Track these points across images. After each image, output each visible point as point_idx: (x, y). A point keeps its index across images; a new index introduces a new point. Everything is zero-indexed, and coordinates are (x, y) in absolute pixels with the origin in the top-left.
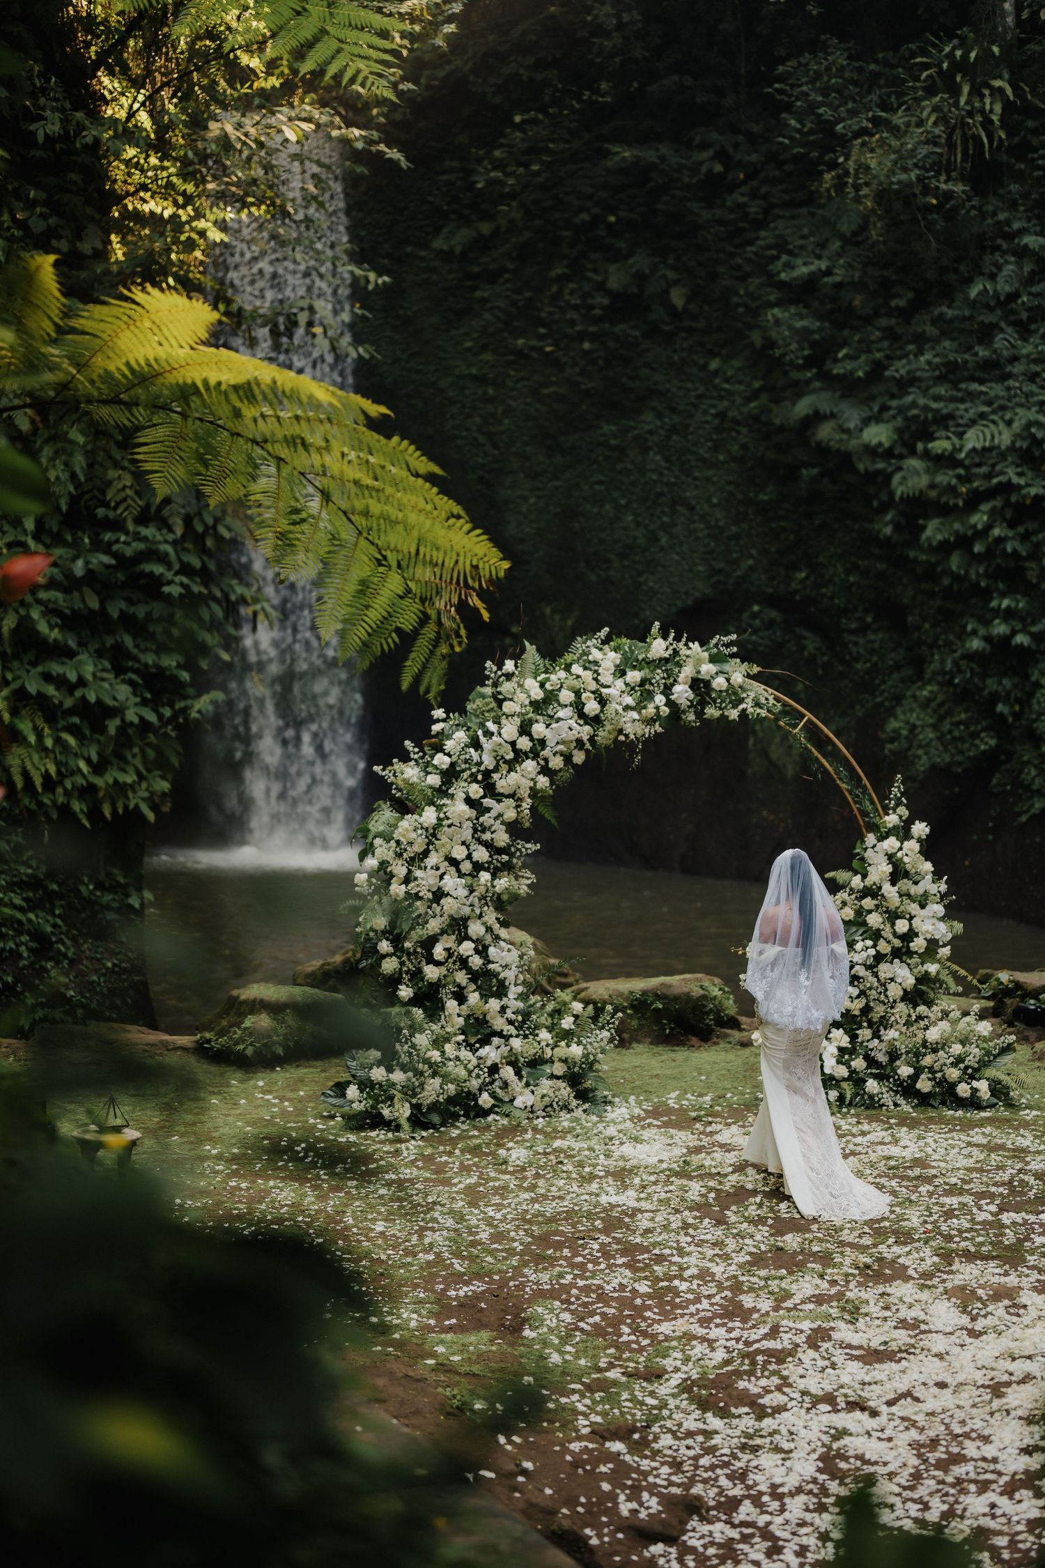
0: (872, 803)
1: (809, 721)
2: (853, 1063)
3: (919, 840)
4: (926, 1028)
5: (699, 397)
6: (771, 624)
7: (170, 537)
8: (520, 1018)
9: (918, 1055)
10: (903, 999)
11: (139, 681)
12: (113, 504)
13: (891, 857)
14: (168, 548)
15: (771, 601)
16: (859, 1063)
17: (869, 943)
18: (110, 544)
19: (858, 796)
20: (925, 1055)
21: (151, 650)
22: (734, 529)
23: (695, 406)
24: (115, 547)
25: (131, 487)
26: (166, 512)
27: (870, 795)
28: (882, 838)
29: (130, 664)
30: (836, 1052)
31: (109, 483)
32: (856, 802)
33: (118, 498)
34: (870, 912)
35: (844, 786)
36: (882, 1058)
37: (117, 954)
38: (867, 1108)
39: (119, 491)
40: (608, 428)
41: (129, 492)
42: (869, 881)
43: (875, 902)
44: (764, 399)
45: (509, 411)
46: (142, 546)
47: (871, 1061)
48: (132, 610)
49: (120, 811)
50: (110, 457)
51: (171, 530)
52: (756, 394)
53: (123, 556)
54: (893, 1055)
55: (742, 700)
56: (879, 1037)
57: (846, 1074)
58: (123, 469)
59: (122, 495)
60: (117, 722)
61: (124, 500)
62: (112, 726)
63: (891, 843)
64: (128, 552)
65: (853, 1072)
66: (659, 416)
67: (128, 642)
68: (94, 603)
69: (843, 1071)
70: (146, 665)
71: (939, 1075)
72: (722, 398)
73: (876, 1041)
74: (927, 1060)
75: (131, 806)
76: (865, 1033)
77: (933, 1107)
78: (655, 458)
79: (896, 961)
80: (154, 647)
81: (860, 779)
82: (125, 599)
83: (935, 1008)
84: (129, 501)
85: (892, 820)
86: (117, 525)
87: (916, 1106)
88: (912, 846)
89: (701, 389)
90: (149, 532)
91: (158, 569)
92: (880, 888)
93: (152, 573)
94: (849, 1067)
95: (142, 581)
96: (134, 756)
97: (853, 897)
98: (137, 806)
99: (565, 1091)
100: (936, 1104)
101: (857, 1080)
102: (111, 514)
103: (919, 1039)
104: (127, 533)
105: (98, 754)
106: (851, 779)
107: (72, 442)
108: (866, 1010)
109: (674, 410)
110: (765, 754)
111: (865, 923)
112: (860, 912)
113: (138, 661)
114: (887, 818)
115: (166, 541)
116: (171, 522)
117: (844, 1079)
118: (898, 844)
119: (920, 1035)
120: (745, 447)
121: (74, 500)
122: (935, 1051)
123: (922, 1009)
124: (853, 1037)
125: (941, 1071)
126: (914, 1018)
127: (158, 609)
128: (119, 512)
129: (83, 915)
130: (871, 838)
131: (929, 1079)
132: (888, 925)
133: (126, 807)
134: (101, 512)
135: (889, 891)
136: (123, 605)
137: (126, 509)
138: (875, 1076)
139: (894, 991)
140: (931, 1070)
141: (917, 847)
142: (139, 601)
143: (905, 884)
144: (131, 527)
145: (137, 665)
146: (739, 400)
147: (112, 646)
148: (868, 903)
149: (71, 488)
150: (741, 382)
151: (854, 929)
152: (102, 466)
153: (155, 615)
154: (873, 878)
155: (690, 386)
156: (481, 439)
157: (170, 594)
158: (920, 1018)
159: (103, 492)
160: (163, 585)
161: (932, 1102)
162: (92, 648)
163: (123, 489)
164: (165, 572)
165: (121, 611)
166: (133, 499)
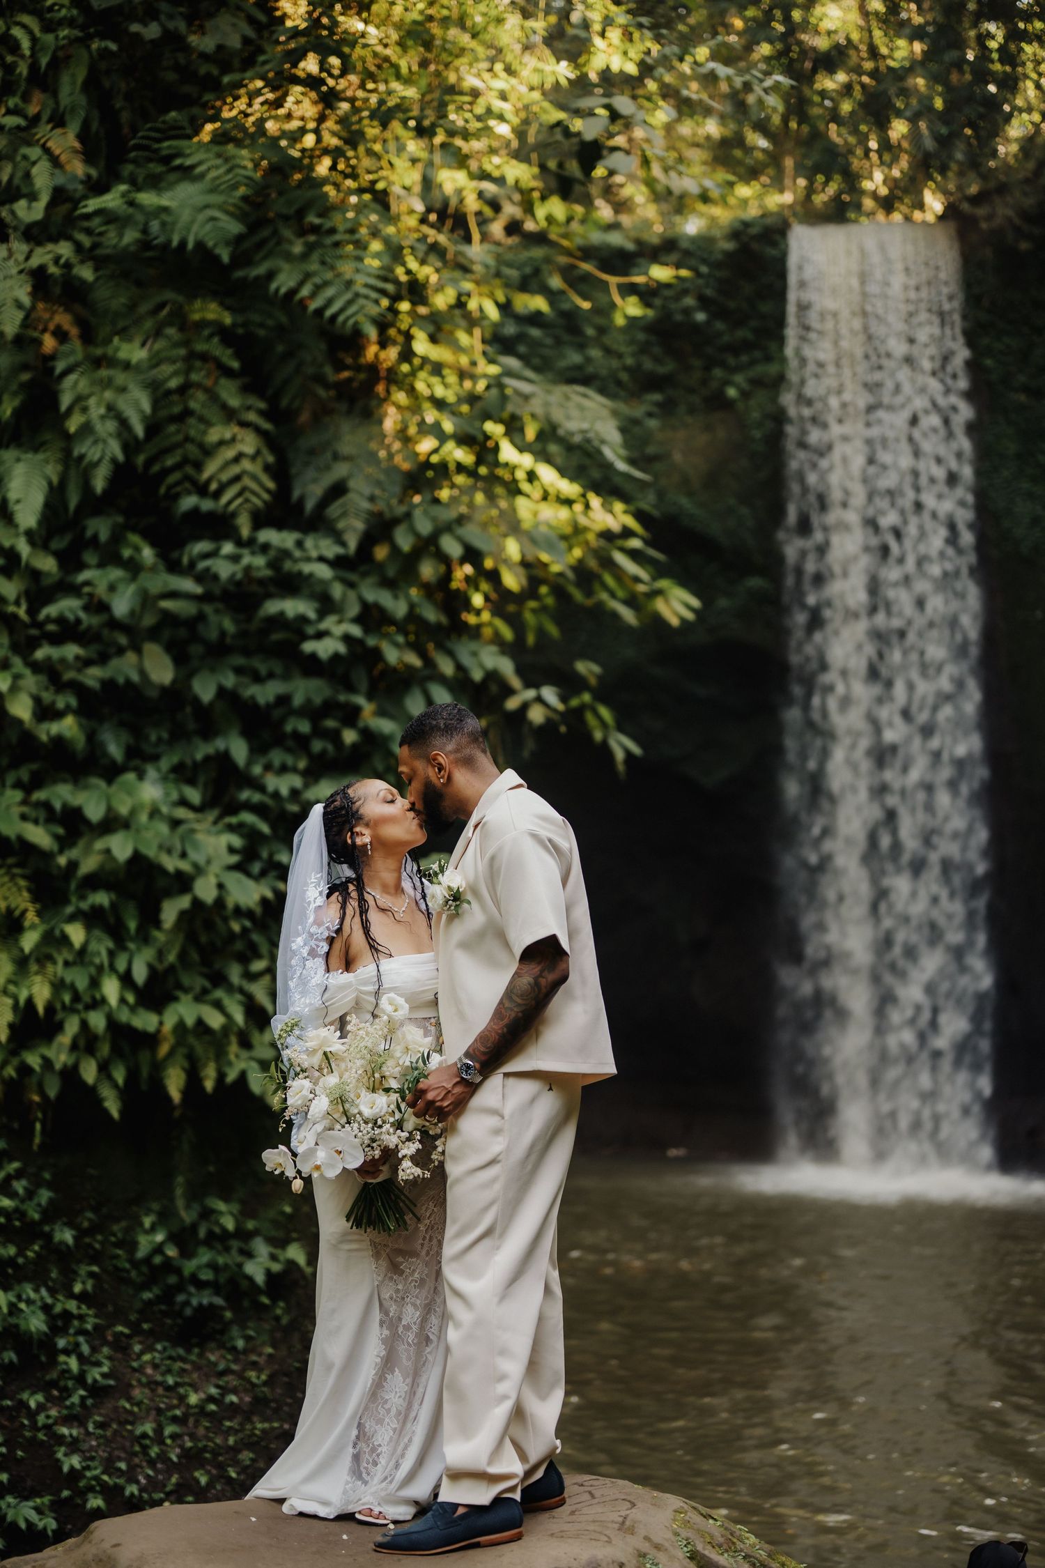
7: (330, 549)
11: (265, 828)
12: (214, 486)
14: (323, 572)
18: (197, 559)
21: (295, 770)
24: (206, 565)
25: (253, 458)
26: (333, 510)
29: (245, 795)
31: (208, 452)
33: (225, 477)
37: (222, 1374)
39: (226, 465)
41: (246, 465)
49: (209, 1085)
50: (224, 407)
51: (334, 539)
53: (221, 579)
58: (244, 424)
59: (235, 470)
60: (184, 902)
61: (237, 478)
62: (171, 911)
64: (233, 573)
67: (239, 750)
68: (161, 671)
70: (276, 795)
75: (232, 1076)
80: (302, 764)
82: (239, 671)
84: (247, 481)
86: (217, 526)
91: (293, 607)
93: (282, 614)
95: (276, 636)
96: (252, 977)
98: (243, 1076)
102: (207, 505)
104: (235, 541)
105: (151, 967)
113: (262, 788)
115: (321, 559)
116: (341, 525)
121: (121, 472)
127: (304, 690)
128: (225, 499)
129: (147, 1295)
133: (221, 1077)
134: (189, 502)
136: (230, 680)
137: (239, 494)
142: (271, 676)
144: (244, 526)
145: (257, 797)
147: (207, 759)
149: (118, 450)
152: (202, 419)
153: (298, 701)
157: (313, 656)
159: (199, 466)
160: (305, 637)
162: (165, 764)
163: (237, 459)
164: (312, 615)
165: (222, 692)
166: (254, 478)
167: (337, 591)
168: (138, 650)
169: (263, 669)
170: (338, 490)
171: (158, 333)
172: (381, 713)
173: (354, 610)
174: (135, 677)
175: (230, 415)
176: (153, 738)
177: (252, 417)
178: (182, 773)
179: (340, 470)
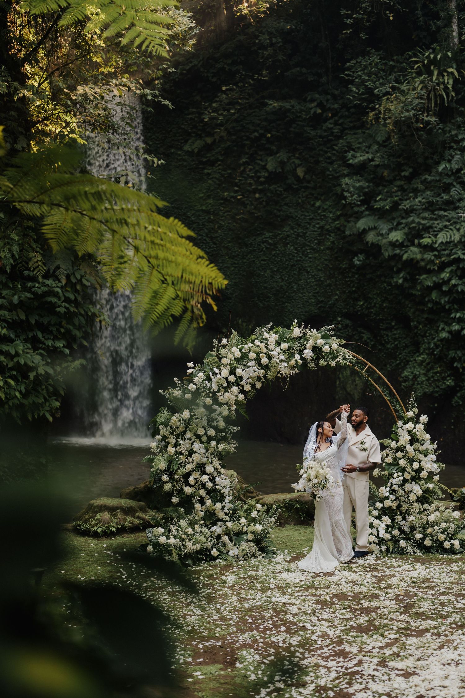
0: (401, 406)
1: (369, 366)
2: (393, 532)
3: (424, 424)
4: (428, 515)
7: (59, 285)
8: (231, 512)
9: (424, 528)
10: (417, 501)
12: (32, 269)
13: (410, 432)
14: (59, 290)
16: (396, 532)
17: (400, 474)
18: (30, 288)
19: (393, 403)
20: (428, 528)
24: (33, 289)
25: (41, 261)
26: (57, 273)
27: (399, 402)
28: (405, 423)
29: (41, 345)
30: (385, 527)
31: (30, 259)
32: (392, 406)
33: (34, 266)
34: (400, 459)
35: (386, 398)
36: (407, 530)
38: (400, 554)
39: (35, 263)
40: (268, 235)
41: (40, 263)
42: (399, 444)
43: (403, 454)
45: (220, 227)
46: (46, 289)
47: (402, 531)
48: (41, 320)
49: (36, 417)
50: (31, 247)
51: (60, 281)
53: (37, 293)
54: (413, 528)
55: (337, 357)
56: (405, 520)
57: (390, 538)
58: (37, 252)
59: (37, 264)
60: (34, 373)
61: (38, 267)
62: (32, 375)
63: (410, 425)
64: (40, 292)
65: (393, 537)
66: (292, 228)
67: (40, 335)
68: (23, 317)
69: (388, 536)
71: (435, 538)
73: (404, 522)
74: (429, 531)
75: (41, 414)
76: (398, 518)
77: (432, 553)
79: (413, 482)
80: (52, 338)
81: (394, 395)
82: (38, 315)
83: (432, 505)
84: (40, 268)
85: (410, 414)
86: (34, 279)
87: (424, 553)
88: (420, 427)
89: (312, 216)
90: (49, 282)
91: (54, 300)
92: (405, 447)
93: (51, 302)
94: (391, 534)
95: (46, 306)
97: (392, 452)
98: (44, 414)
99: (254, 547)
100: (434, 552)
101: (395, 541)
102: (31, 274)
103: (425, 520)
104: (39, 283)
105: (25, 389)
106: (390, 394)
107: (12, 239)
108: (399, 506)
109: (299, 226)
111: (398, 464)
112: (395, 459)
113: (45, 344)
114: (408, 413)
115: (57, 287)
116: (60, 278)
117: (389, 540)
118: (413, 426)
119: (425, 518)
121: (13, 267)
122: (433, 526)
123: (426, 506)
124: (393, 520)
125: (436, 536)
126: (422, 510)
127: (54, 320)
128: (35, 273)
130: (400, 423)
131: (430, 540)
132: (409, 465)
133: (39, 415)
134: (26, 273)
135: (409, 448)
136: (37, 318)
137: (39, 271)
138: (404, 539)
139: (413, 497)
140: (431, 535)
141: (422, 427)
142: (45, 316)
143: (417, 445)
144: (41, 280)
145: (44, 346)
147: (32, 337)
148: (399, 454)
149: (12, 262)
151: (393, 467)
152: (26, 251)
153: (53, 322)
154: (401, 442)
155: (306, 214)
157: (59, 312)
158: (425, 510)
159: (27, 263)
160: (56, 307)
161: (432, 551)
162: (22, 338)
163: (37, 262)
164: (57, 301)
165: (36, 321)
166: (41, 267)
167: (61, 295)
168: (17, 311)
169: (43, 314)
170: (58, 267)
171: (16, 229)
172: (67, 323)
174: (17, 318)
175: (34, 250)
177: (38, 250)
178: (27, 341)
179: (58, 263)
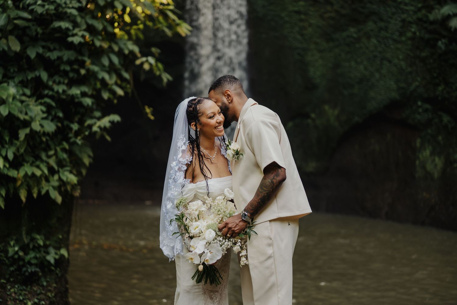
5: (393, 14)
6: (426, 111)
11: (53, 104)
14: (74, 12)
15: (426, 100)
21: (64, 83)
22: (409, 69)
23: (391, 18)
24: (32, 8)
29: (46, 92)
37: (38, 295)
40: (352, 30)
44: (424, 12)
45: (310, 25)
48: (48, 54)
49: (35, 195)
52: (420, 10)
60: (27, 131)
62: (22, 134)
64: (42, 11)
66: (375, 23)
67: (44, 76)
68: (16, 47)
70: (58, 92)
72: (403, 13)
75: (43, 192)
78: (374, 41)
80: (66, 81)
82: (43, 47)
89: (394, 10)
91: (64, 25)
93: (60, 27)
95: (57, 35)
96: (49, 157)
98: (48, 192)
105: (14, 154)
109: (382, 20)
110: (424, 167)
113: (52, 90)
115: (73, 8)
120: (414, 33)
127: (67, 55)
129: (12, 269)
133: (39, 192)
136: (41, 51)
142: (55, 49)
145: (51, 93)
146: (411, 13)
147: (32, 79)
150: (412, 5)
153: (65, 58)
155: (388, 9)
156: (299, 37)
157: (72, 43)
160: (69, 36)
162: (17, 80)
164: (71, 28)
165: (38, 55)
167: (79, 19)
168: (7, 39)
169: (52, 47)
172: (93, 63)
173: (84, 27)
174: (6, 48)
176: (12, 70)
178: (23, 84)
